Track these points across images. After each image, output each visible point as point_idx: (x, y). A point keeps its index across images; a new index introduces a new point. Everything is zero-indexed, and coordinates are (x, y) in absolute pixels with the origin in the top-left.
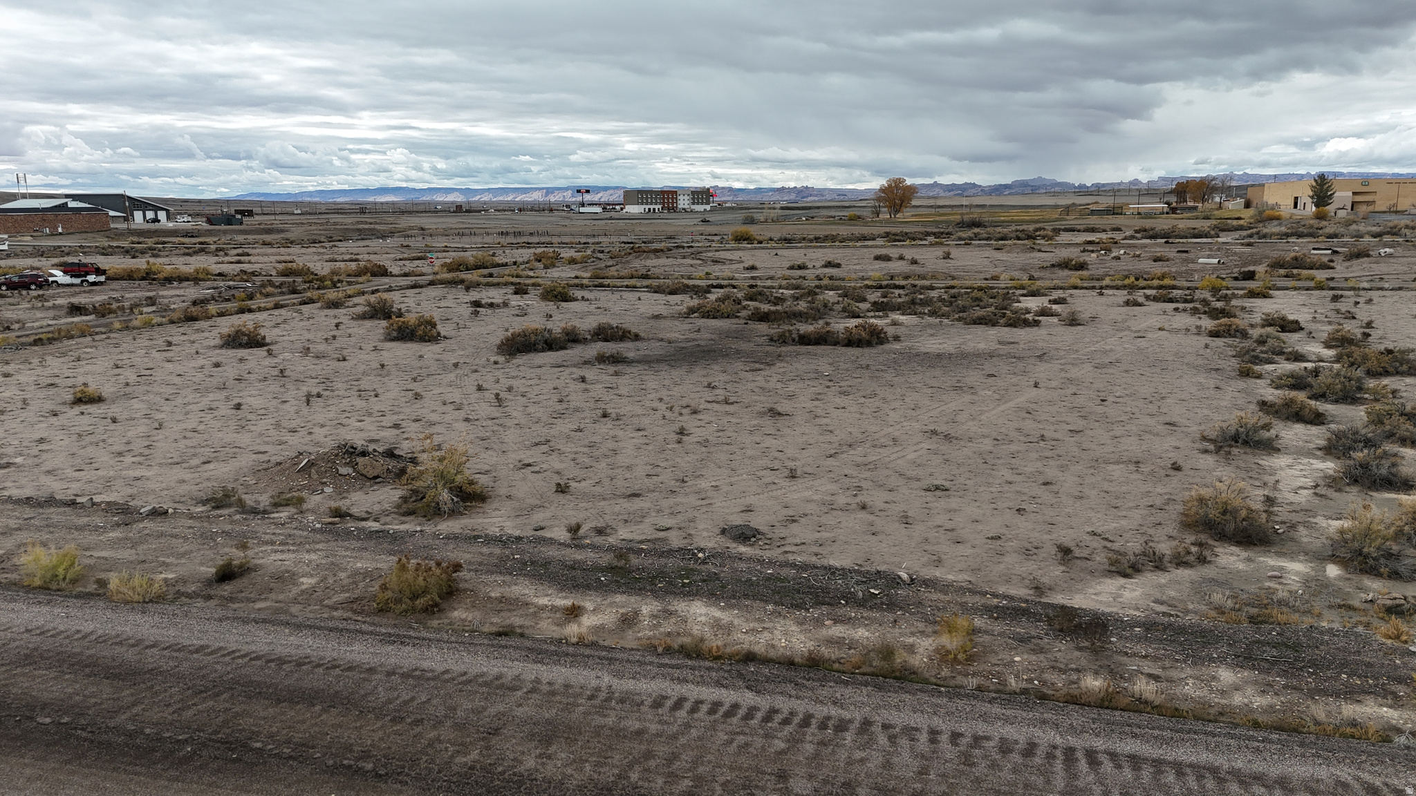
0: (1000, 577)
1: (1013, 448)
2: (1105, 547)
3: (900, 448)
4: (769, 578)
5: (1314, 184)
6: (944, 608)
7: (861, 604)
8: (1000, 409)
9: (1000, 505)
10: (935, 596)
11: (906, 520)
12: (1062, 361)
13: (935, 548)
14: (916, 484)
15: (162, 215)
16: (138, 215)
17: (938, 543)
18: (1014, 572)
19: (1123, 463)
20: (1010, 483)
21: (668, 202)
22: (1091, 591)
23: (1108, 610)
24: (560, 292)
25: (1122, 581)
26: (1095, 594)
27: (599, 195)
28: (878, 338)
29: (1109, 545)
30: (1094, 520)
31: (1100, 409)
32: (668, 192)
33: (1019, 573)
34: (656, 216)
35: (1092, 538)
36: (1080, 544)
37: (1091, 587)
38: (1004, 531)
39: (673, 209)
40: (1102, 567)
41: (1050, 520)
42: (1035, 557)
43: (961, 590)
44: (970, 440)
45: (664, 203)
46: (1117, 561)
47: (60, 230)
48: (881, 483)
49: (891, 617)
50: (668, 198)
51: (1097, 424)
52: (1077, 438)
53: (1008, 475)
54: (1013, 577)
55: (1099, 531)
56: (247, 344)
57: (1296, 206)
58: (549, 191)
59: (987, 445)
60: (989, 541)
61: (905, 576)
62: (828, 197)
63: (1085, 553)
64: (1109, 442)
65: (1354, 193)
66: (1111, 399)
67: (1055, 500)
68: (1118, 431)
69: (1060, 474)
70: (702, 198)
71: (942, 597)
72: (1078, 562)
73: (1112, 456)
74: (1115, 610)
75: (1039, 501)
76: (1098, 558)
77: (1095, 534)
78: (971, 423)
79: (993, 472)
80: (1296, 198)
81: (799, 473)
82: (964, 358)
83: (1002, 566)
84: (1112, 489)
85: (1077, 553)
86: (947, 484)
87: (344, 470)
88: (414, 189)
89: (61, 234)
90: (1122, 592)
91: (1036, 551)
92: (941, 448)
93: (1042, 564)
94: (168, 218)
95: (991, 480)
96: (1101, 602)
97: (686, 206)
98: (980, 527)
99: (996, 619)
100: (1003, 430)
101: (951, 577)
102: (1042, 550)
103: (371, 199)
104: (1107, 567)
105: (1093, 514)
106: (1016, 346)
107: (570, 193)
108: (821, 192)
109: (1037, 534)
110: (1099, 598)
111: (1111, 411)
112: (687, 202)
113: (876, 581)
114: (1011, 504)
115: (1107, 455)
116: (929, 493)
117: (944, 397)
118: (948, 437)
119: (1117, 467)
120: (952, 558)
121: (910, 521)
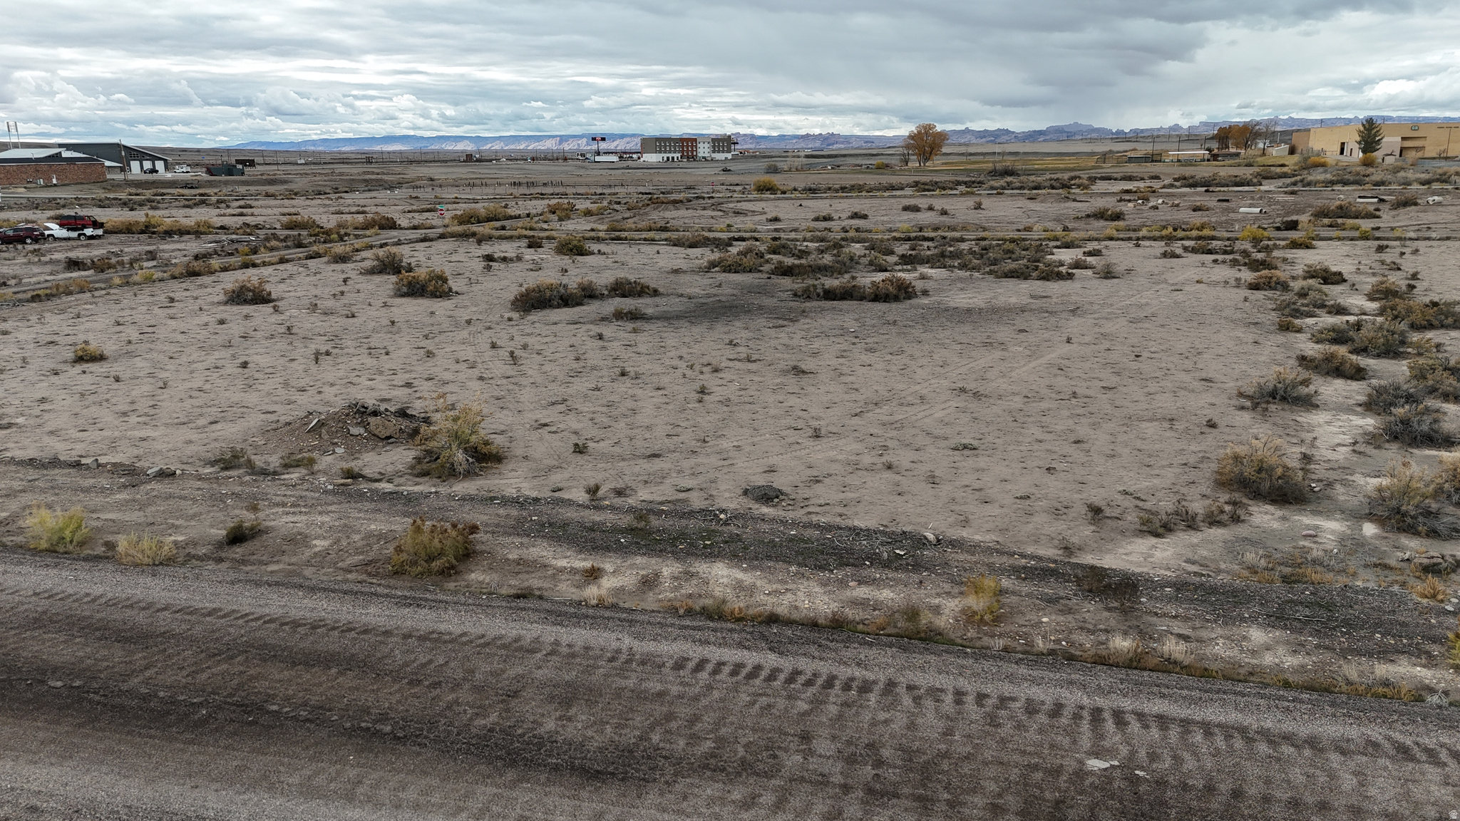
0: (1028, 537)
1: (1044, 405)
2: (1137, 506)
3: (928, 406)
4: (792, 540)
5: (1362, 129)
6: (971, 569)
7: (886, 565)
8: (1031, 365)
9: (1029, 464)
10: (961, 557)
11: (933, 480)
12: (1096, 316)
13: (963, 508)
14: (943, 444)
15: (160, 165)
16: (135, 165)
17: (966, 503)
18: (1043, 532)
19: (1157, 420)
20: (1040, 441)
21: (688, 151)
22: (1122, 551)
23: (1138, 570)
24: (575, 246)
25: (1153, 540)
26: (1126, 554)
27: (616, 143)
28: (906, 292)
29: (1141, 504)
30: (1126, 479)
31: (1134, 365)
32: (687, 140)
33: (1049, 533)
34: (675, 165)
35: (1123, 497)
36: (1111, 503)
37: (1122, 547)
38: (1033, 490)
39: (692, 157)
40: (1133, 527)
41: (1080, 479)
42: (1064, 517)
43: (989, 551)
44: (1000, 397)
45: (683, 151)
46: (1149, 521)
47: (54, 181)
48: (907, 442)
49: (916, 578)
50: (688, 146)
51: (1131, 380)
52: (1110, 395)
53: (1039, 434)
54: (1042, 537)
55: (1131, 490)
56: (252, 300)
57: (1342, 153)
58: (563, 139)
59: (1017, 402)
60: (1018, 501)
61: (931, 537)
62: (855, 144)
63: (1116, 513)
64: (1142, 398)
65: (1403, 139)
66: (1145, 354)
67: (1086, 459)
68: (1153, 387)
69: (1092, 432)
70: (723, 146)
71: (969, 557)
72: (1109, 521)
73: (1146, 413)
74: (1145, 570)
75: (1070, 459)
76: (1129, 518)
77: (1127, 493)
78: (1001, 380)
79: (1022, 430)
80: (1343, 144)
81: (823, 432)
82: (995, 313)
83: (1031, 526)
84: (1144, 447)
85: (1108, 511)
86: (975, 443)
87: (354, 431)
88: (422, 138)
89: (55, 185)
90: (1153, 551)
91: (1066, 511)
92: (970, 406)
93: (1072, 524)
94: (167, 168)
95: (1021, 439)
96: (1131, 562)
97: (706, 155)
98: (1009, 487)
99: (1024, 579)
100: (1033, 387)
101: (978, 537)
102: (1072, 510)
103: (378, 148)
104: (1138, 527)
105: (1125, 473)
106: (1048, 300)
107: (585, 140)
108: (847, 139)
109: (1067, 494)
110: (1130, 558)
111: (1146, 366)
112: (707, 150)
113: (901, 541)
114: (1041, 463)
115: (1141, 413)
116: (956, 452)
117: (973, 354)
118: (977, 395)
119: (1150, 424)
120: (979, 518)
121: (937, 480)
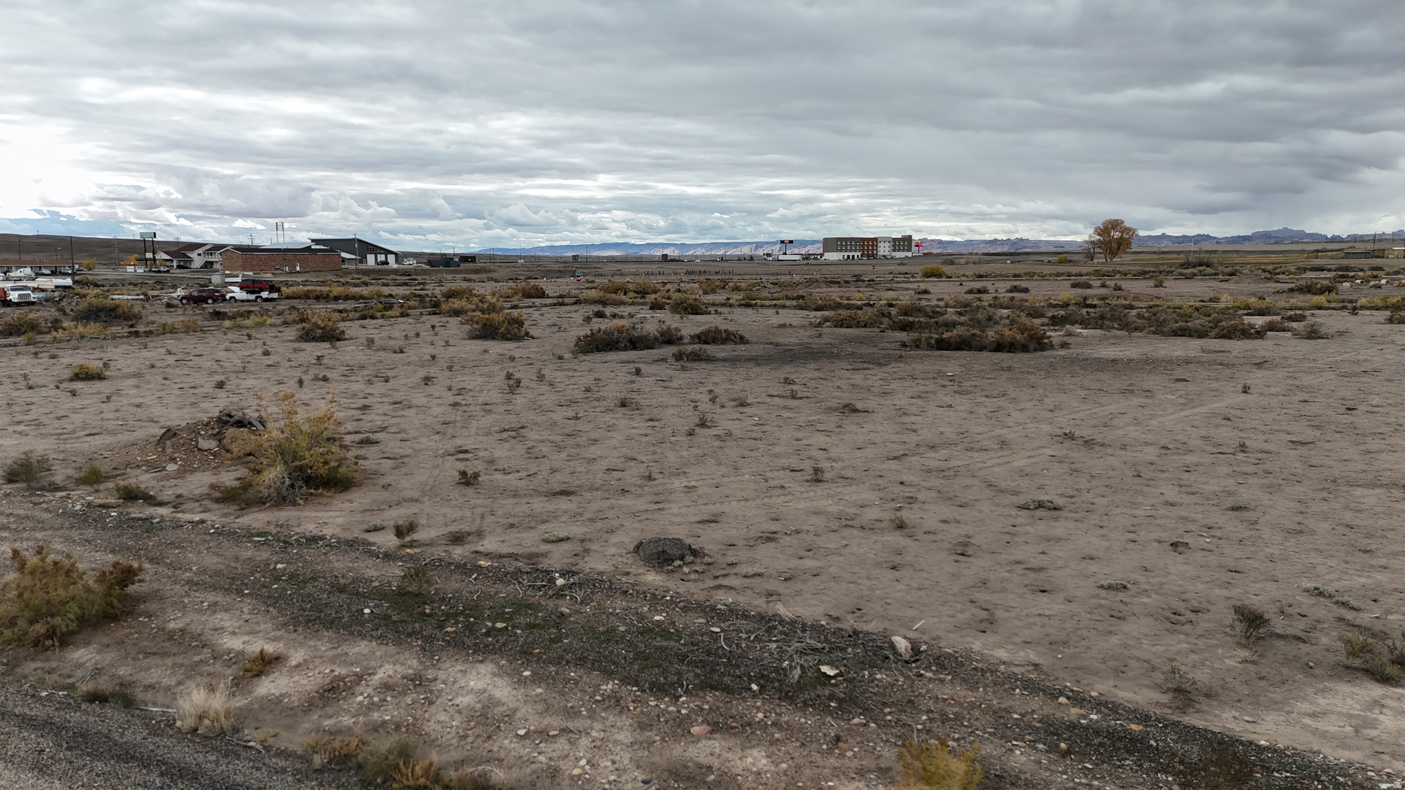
0: (1104, 661)
1: (1189, 459)
2: (1341, 619)
3: (1008, 452)
6: (958, 718)
7: (789, 694)
8: (1183, 414)
9: (1143, 535)
10: (946, 692)
12: (1291, 370)
13: (995, 598)
14: (1007, 499)
15: (391, 258)
16: (371, 259)
17: (1004, 590)
18: (1137, 653)
19: (1382, 486)
20: (1172, 505)
21: (868, 250)
22: (1304, 706)
23: (1343, 756)
24: (691, 305)
25: (1376, 690)
26: (1313, 715)
29: (1349, 615)
30: (1321, 569)
31: (1345, 419)
32: (868, 240)
33: (1147, 656)
34: (854, 262)
35: (1313, 600)
36: (1288, 610)
37: (1304, 699)
38: (1138, 576)
39: (872, 256)
40: (1331, 658)
41: (1232, 564)
42: (1188, 628)
43: (1009, 681)
44: (1124, 447)
45: (863, 250)
46: (1365, 649)
47: (298, 269)
50: (868, 246)
51: (1338, 435)
52: (1302, 451)
53: (1171, 493)
54: (1133, 663)
55: (1330, 589)
59: (1151, 453)
60: (1103, 593)
61: (902, 644)
62: (1044, 249)
63: (1297, 627)
64: (1356, 457)
66: (1363, 408)
67: (1248, 533)
68: (1374, 444)
69: (1267, 496)
70: (904, 245)
71: (961, 691)
72: (1280, 644)
73: (1362, 476)
74: (1356, 756)
75: (1218, 533)
76: (1325, 640)
77: (1321, 594)
78: (1132, 428)
79: (1146, 489)
82: (1149, 364)
83: (1114, 640)
84: (1358, 522)
85: (1279, 624)
86: (1059, 501)
87: (205, 444)
90: (1375, 714)
91: (1193, 616)
92: (1073, 455)
93: (1201, 643)
94: (397, 261)
95: (1140, 499)
96: (1324, 735)
97: (887, 253)
98: (1093, 567)
100: (1180, 437)
101: (1002, 654)
102: (1206, 616)
103: (595, 254)
104: (1342, 658)
105: (1319, 560)
107: (774, 244)
108: (1037, 243)
109: (1201, 587)
110: (1321, 725)
111: (1362, 420)
112: (887, 249)
113: (843, 650)
114: (1163, 535)
115: (1353, 475)
116: (1024, 513)
117: (1102, 400)
118: (1089, 443)
119: (1371, 492)
120: (1018, 618)
121: (969, 551)
